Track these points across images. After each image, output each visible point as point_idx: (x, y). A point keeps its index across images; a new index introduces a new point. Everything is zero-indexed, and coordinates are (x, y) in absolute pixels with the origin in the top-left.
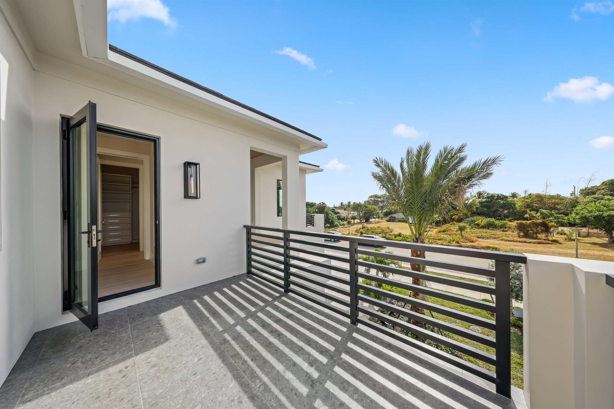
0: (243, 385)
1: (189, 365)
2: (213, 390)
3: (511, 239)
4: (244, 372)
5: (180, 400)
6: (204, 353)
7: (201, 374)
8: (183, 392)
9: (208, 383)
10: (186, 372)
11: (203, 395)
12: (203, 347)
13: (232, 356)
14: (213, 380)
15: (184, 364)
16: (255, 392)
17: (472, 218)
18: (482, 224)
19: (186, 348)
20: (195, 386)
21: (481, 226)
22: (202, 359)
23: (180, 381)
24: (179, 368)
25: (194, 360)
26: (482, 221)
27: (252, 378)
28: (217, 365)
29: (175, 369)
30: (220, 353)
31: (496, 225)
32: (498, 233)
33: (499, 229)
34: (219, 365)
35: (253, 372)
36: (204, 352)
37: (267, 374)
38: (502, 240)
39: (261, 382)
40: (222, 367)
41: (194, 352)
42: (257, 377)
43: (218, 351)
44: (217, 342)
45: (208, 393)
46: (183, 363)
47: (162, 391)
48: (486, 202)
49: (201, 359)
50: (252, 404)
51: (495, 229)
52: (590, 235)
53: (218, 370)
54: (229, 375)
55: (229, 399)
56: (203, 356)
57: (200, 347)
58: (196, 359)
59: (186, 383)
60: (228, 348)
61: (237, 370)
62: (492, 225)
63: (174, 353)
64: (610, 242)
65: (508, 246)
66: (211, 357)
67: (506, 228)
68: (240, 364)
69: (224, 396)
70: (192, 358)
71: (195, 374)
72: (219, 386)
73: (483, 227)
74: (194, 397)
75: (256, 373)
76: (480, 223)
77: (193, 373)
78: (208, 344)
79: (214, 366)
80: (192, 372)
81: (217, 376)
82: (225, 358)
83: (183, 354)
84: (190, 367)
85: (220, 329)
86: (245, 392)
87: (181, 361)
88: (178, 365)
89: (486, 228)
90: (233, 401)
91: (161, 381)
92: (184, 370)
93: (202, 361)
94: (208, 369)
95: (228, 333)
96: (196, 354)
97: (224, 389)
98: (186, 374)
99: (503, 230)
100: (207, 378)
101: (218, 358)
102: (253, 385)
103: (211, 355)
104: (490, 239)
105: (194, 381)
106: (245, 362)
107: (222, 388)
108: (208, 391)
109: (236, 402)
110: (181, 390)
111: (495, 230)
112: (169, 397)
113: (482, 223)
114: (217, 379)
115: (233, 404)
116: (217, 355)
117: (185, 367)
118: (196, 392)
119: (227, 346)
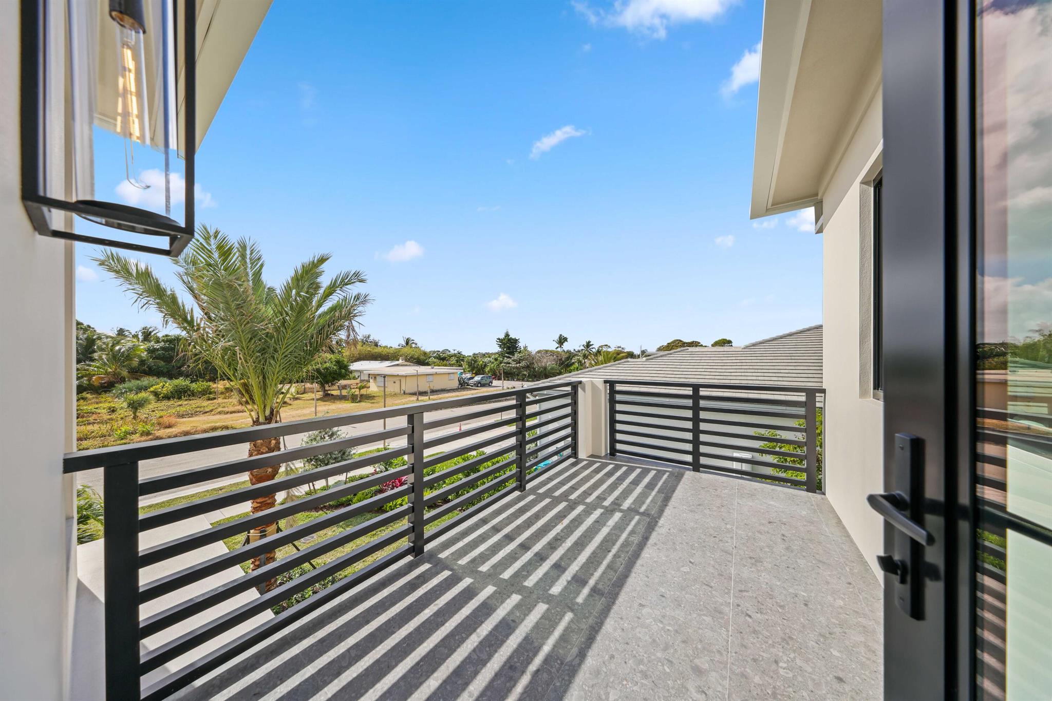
0: (640, 548)
1: (658, 614)
2: (663, 568)
3: (231, 409)
4: (627, 552)
5: (692, 589)
6: (630, 607)
7: (657, 590)
8: (687, 593)
9: (660, 576)
10: (668, 609)
11: (673, 573)
12: (621, 618)
13: (616, 571)
14: (654, 573)
15: (662, 622)
16: (641, 538)
17: (138, 382)
18: (165, 391)
19: (638, 646)
20: (672, 586)
21: (162, 395)
22: (640, 603)
23: (681, 606)
24: (670, 624)
25: (648, 613)
26: (164, 385)
27: (630, 544)
28: (636, 580)
29: (676, 627)
30: (618, 587)
31: (193, 391)
32: (204, 403)
33: (200, 398)
34: (635, 578)
35: (623, 546)
36: (628, 609)
37: (619, 537)
38: (220, 413)
39: (629, 538)
40: (635, 573)
41: (636, 625)
42: (626, 541)
43: (616, 591)
44: (602, 604)
45: (668, 569)
46: (661, 626)
47: (705, 618)
48: (163, 348)
49: (641, 605)
50: (651, 537)
51: (194, 398)
52: (307, 390)
53: (641, 575)
54: (639, 562)
55: (660, 552)
56: (636, 606)
57: (622, 623)
58: (645, 611)
59: (677, 597)
60: (604, 582)
61: (630, 558)
62: (185, 392)
63: (659, 660)
64: (324, 396)
65: (237, 420)
66: (630, 594)
67: (210, 393)
68: (621, 559)
69: (660, 557)
70: (647, 619)
71: (663, 596)
72: (655, 565)
73: (167, 397)
74: (681, 579)
75: (623, 544)
76: (160, 390)
77: (663, 599)
78: (611, 616)
79: (640, 582)
80: (663, 602)
81: (648, 572)
82: (621, 577)
83: (650, 640)
84: (659, 610)
85: (569, 616)
86: (645, 544)
87: (662, 631)
88: (668, 630)
89: (174, 398)
90: (658, 549)
91: (700, 631)
92: (668, 613)
93: (642, 600)
94: (647, 585)
95: (576, 597)
96: (639, 618)
97: (655, 560)
98: (670, 606)
99: (209, 397)
100: (657, 580)
101: (627, 584)
102: (636, 542)
103: (627, 596)
104: (197, 415)
105: (669, 590)
106: (616, 556)
107: (655, 561)
108: (667, 571)
109: (658, 547)
110: (687, 596)
111: (193, 400)
112: (702, 603)
113: (164, 389)
114: (651, 570)
115: (660, 548)
116: (623, 589)
117: (664, 617)
118: (676, 580)
119: (603, 585)
